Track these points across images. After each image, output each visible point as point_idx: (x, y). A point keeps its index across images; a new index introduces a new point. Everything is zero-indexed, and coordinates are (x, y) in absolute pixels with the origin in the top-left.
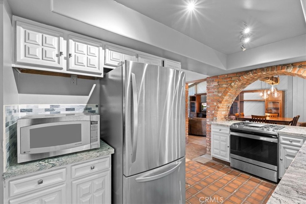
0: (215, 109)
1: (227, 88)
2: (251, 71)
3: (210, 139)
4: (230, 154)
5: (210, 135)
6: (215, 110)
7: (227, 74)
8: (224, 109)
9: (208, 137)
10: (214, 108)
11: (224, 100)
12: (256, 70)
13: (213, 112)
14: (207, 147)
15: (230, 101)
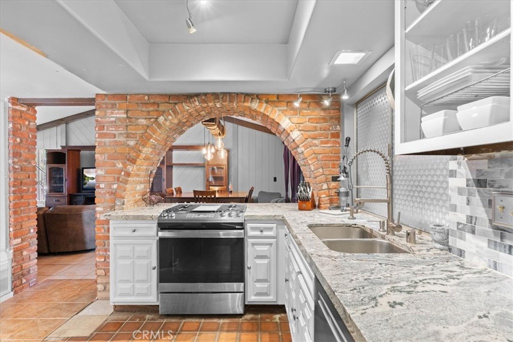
0: (118, 178)
1: (148, 127)
2: (197, 95)
3: (106, 258)
4: (158, 284)
5: (106, 247)
6: (118, 180)
7: (149, 95)
8: (142, 180)
9: (101, 253)
10: (116, 176)
11: (143, 156)
12: (205, 94)
13: (115, 186)
14: (99, 281)
15: (154, 159)
